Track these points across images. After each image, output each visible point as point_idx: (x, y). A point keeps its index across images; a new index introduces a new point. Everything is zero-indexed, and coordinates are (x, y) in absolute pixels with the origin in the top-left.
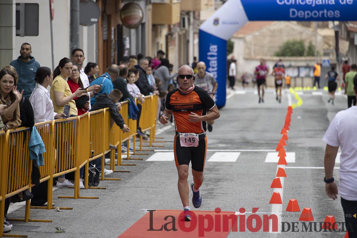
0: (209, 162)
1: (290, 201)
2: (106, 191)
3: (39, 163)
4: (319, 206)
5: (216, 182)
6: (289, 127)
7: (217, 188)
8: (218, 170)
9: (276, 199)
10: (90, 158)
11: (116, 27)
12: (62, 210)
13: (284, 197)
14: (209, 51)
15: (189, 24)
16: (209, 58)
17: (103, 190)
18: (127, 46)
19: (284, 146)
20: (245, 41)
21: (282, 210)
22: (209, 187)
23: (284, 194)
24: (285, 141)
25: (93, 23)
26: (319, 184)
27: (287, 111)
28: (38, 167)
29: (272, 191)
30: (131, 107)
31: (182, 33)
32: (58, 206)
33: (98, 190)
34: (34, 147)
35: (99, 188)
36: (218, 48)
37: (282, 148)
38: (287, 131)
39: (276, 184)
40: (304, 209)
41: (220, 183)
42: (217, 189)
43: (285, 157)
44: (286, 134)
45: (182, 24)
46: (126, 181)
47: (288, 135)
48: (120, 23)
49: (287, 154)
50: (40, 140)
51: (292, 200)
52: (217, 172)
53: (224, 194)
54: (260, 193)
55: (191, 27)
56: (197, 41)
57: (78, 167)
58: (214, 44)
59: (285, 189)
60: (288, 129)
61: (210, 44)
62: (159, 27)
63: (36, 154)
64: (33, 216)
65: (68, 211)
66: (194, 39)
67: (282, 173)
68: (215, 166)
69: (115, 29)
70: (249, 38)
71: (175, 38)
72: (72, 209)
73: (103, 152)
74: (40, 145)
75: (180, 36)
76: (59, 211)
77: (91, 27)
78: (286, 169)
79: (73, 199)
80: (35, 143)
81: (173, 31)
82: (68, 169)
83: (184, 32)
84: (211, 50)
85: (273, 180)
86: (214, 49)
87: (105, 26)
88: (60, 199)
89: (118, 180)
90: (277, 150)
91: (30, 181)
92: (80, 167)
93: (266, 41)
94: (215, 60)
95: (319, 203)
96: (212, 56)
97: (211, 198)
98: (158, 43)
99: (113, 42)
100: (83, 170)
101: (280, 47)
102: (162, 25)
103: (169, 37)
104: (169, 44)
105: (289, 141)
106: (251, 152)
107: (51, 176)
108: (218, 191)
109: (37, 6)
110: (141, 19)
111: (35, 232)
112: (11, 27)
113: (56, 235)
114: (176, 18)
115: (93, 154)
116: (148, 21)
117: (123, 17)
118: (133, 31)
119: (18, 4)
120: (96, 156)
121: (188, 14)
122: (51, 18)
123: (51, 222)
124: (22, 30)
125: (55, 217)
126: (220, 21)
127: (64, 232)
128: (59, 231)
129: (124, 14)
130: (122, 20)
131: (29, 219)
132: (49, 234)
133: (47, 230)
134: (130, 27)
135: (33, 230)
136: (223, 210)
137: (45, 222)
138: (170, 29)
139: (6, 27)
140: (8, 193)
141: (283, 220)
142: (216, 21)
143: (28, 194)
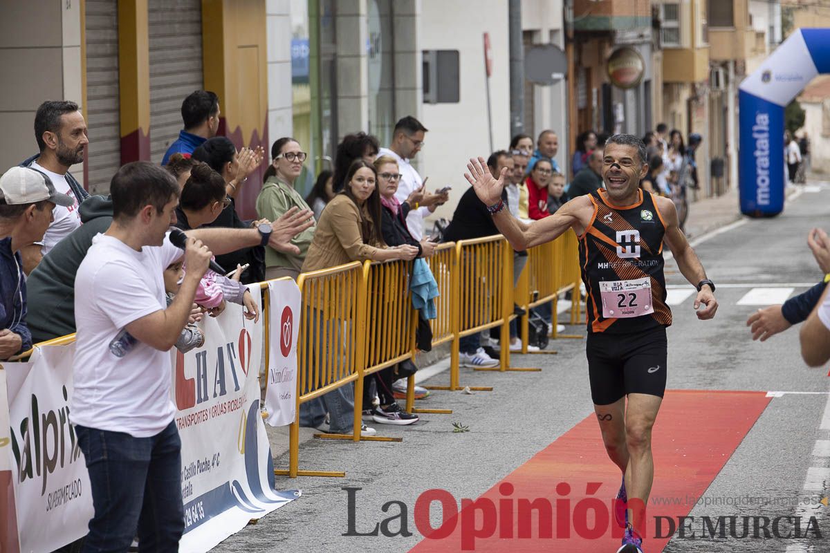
2: (557, 357)
3: (427, 315)
7: (744, 349)
10: (531, 302)
11: (600, 88)
12: (475, 392)
15: (727, 81)
16: (755, 135)
17: (552, 356)
18: (620, 118)
20: (823, 108)
22: (730, 349)
25: (558, 80)
31: (716, 95)
32: (468, 385)
33: (543, 356)
34: (419, 286)
35: (546, 353)
42: (745, 351)
45: (714, 78)
48: (607, 80)
53: (754, 360)
55: (731, 86)
57: (506, 319)
58: (763, 112)
61: (758, 111)
62: (675, 87)
63: (422, 299)
65: (484, 393)
66: (735, 105)
69: (598, 92)
70: (828, 103)
71: (703, 105)
72: (491, 389)
73: (555, 292)
74: (429, 284)
76: (469, 394)
77: (556, 86)
79: (497, 373)
80: (421, 280)
81: (699, 93)
83: (719, 94)
84: (758, 122)
86: (763, 120)
87: (582, 85)
88: (475, 373)
91: (414, 345)
94: (765, 138)
96: (760, 132)
97: (732, 367)
98: (673, 114)
99: (596, 112)
103: (694, 102)
104: (694, 115)
107: (456, 335)
108: (746, 355)
109: (455, 54)
110: (642, 74)
111: (419, 431)
112: (414, 89)
113: (453, 436)
114: (701, 71)
115: (536, 297)
116: (657, 77)
117: (611, 70)
118: (630, 94)
119: (425, 52)
120: (541, 299)
121: (725, 65)
122: (488, 73)
123: (451, 412)
124: (432, 94)
125: (459, 404)
126: (773, 76)
127: (467, 431)
128: (458, 429)
129: (614, 65)
130: (611, 77)
131: (413, 409)
132: (442, 434)
133: (440, 428)
134: (624, 87)
135: (416, 428)
136: (748, 390)
137: (440, 413)
138: (693, 89)
139: (406, 89)
140: (369, 366)
142: (766, 76)
143: (407, 367)
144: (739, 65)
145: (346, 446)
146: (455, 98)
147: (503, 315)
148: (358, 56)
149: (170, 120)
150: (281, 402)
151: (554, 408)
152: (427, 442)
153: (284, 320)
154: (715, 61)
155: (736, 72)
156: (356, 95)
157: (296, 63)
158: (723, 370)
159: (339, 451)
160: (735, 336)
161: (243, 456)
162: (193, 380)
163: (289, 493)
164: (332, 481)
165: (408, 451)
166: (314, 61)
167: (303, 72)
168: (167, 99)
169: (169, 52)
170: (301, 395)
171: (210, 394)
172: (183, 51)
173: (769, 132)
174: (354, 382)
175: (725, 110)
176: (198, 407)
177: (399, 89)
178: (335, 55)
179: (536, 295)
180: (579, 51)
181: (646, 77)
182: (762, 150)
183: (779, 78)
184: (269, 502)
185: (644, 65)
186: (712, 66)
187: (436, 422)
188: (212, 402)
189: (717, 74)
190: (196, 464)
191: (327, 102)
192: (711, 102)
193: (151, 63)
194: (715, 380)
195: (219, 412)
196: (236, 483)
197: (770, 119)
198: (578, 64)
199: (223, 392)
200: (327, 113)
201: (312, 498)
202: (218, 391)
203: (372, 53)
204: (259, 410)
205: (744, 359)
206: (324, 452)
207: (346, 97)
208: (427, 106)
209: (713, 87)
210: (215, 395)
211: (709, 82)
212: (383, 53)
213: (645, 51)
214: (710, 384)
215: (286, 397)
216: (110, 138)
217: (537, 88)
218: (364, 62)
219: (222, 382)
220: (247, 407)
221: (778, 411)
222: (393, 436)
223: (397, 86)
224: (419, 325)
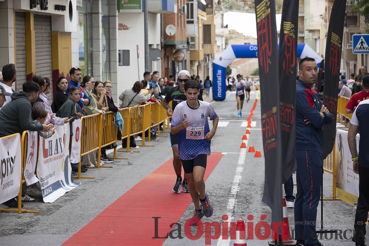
2: (159, 142)
3: (120, 129)
6: (255, 109)
9: (243, 146)
11: (171, 62)
12: (134, 153)
13: (248, 144)
14: (217, 73)
15: (209, 60)
19: (251, 119)
20: (237, 68)
21: (246, 151)
24: (252, 116)
25: (159, 59)
27: (255, 101)
29: (242, 142)
33: (155, 142)
37: (250, 119)
38: (254, 111)
39: (245, 138)
40: (257, 152)
41: (216, 138)
43: (251, 124)
44: (252, 112)
45: (205, 60)
47: (253, 113)
48: (174, 60)
49: (252, 122)
50: (121, 117)
51: (251, 146)
54: (236, 142)
55: (210, 62)
57: (144, 131)
58: (220, 70)
59: (249, 140)
60: (254, 110)
61: (218, 70)
62: (194, 62)
63: (119, 125)
65: (137, 153)
67: (248, 132)
69: (171, 63)
70: (239, 67)
71: (202, 67)
72: (139, 152)
73: (158, 123)
74: (121, 120)
76: (132, 153)
77: (158, 61)
78: (251, 130)
81: (201, 64)
82: (138, 132)
83: (206, 64)
84: (218, 72)
85: (243, 136)
86: (220, 72)
87: (166, 61)
89: (167, 136)
90: (247, 120)
91: (116, 138)
92: (145, 130)
93: (247, 68)
96: (219, 75)
98: (193, 70)
99: (170, 69)
101: (254, 71)
103: (199, 66)
104: (199, 70)
105: (254, 116)
106: (234, 122)
108: (215, 142)
109: (128, 51)
110: (184, 58)
112: (116, 61)
113: (128, 166)
114: (201, 57)
116: (188, 59)
117: (175, 57)
118: (180, 64)
119: (119, 50)
121: (208, 55)
122: (138, 57)
123: (127, 159)
124: (121, 63)
126: (223, 59)
127: (132, 164)
128: (129, 164)
129: (175, 55)
130: (174, 58)
131: (116, 158)
132: (124, 166)
133: (124, 164)
134: (178, 62)
135: (117, 164)
136: (216, 152)
137: (124, 159)
138: (199, 62)
139: (114, 61)
140: (103, 145)
141: (246, 157)
142: (221, 59)
143: (115, 145)
144: (213, 55)
146: (128, 64)
147: (143, 129)
148: (99, 51)
149: (42, 70)
150: (76, 156)
151: (158, 158)
153: (77, 131)
154: (206, 54)
155: (211, 58)
156: (98, 63)
157: (80, 53)
159: (93, 171)
161: (63, 173)
162: (47, 149)
163: (78, 184)
164: (91, 180)
165: (114, 170)
166: (86, 53)
167: (82, 56)
168: (41, 64)
169: (41, 49)
170: (82, 154)
171: (53, 153)
172: (46, 49)
173: (222, 75)
174: (98, 150)
175: (208, 69)
176: (49, 157)
177: (111, 62)
178: (92, 51)
180: (165, 51)
181: (185, 59)
182: (219, 81)
183: (224, 59)
184: (71, 187)
185: (185, 55)
186: (204, 56)
187: (123, 162)
188: (53, 156)
189: (206, 58)
190: (49, 175)
191: (90, 65)
192: (204, 66)
193: (36, 53)
195: (56, 159)
196: (61, 181)
197: (222, 71)
198: (165, 54)
199: (58, 153)
200: (90, 68)
201: (85, 185)
202: (56, 152)
203: (103, 51)
204: (69, 158)
207: (95, 64)
208: (120, 66)
209: (205, 62)
210: (55, 154)
211: (203, 60)
212: (107, 51)
213: (185, 51)
215: (77, 154)
216: (23, 75)
217: (153, 61)
218: (101, 53)
219: (57, 150)
220: (65, 157)
221: (226, 158)
222: (110, 166)
223: (111, 61)
224: (118, 132)
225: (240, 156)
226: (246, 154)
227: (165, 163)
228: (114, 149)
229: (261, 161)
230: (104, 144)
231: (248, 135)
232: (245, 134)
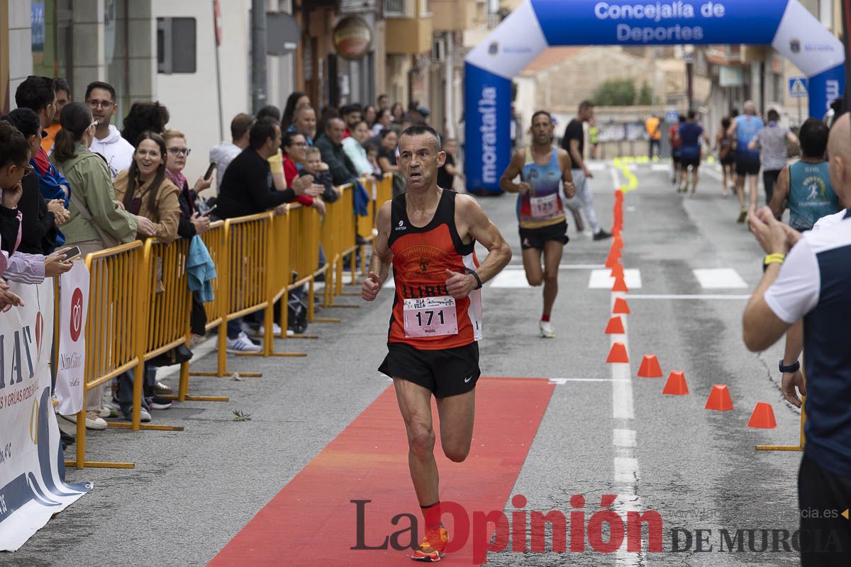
0: (494, 289)
1: (645, 360)
2: (319, 341)
3: (204, 297)
4: (695, 367)
5: (508, 324)
7: (511, 334)
8: (510, 302)
9: (618, 355)
10: (290, 284)
11: (326, 58)
12: (244, 378)
13: (632, 350)
14: (481, 98)
15: (446, 53)
16: (482, 110)
17: (313, 340)
18: (345, 90)
21: (629, 374)
22: (497, 333)
23: (630, 344)
25: (288, 51)
26: (688, 325)
28: (202, 304)
29: (609, 340)
30: (358, 194)
31: (435, 68)
32: (236, 370)
33: (304, 340)
34: (196, 267)
35: (306, 338)
36: (497, 92)
37: (617, 262)
39: (615, 327)
40: (673, 375)
41: (515, 326)
42: (512, 336)
43: (624, 278)
45: (435, 50)
46: (354, 323)
48: (333, 51)
49: (627, 272)
50: (205, 255)
51: (647, 357)
52: (509, 306)
53: (523, 345)
54: (586, 342)
55: (450, 58)
56: (458, 82)
57: (270, 301)
58: (489, 86)
59: (630, 334)
61: (484, 86)
62: (397, 58)
63: (199, 281)
64: (194, 390)
65: (254, 380)
66: (454, 78)
67: (622, 306)
68: (506, 295)
69: (324, 63)
72: (260, 376)
73: (312, 273)
74: (205, 264)
75: (431, 73)
76: (238, 380)
77: (286, 57)
78: (628, 299)
79: (261, 358)
80: (197, 261)
81: (419, 64)
82: (253, 305)
83: (439, 65)
84: (484, 95)
85: (608, 320)
86: (489, 94)
87: (308, 56)
88: (239, 358)
89: (339, 321)
90: (608, 266)
91: (189, 329)
92: (274, 300)
93: (571, 82)
94: (491, 113)
95: (693, 360)
96: (487, 106)
97: (504, 353)
98: (395, 87)
99: (322, 84)
100: (278, 306)
101: (595, 91)
102: (401, 55)
103: (414, 75)
104: (414, 86)
107: (224, 318)
108: (514, 340)
109: (191, 22)
110: (369, 44)
111: (197, 419)
112: (149, 58)
113: (235, 426)
114: (426, 42)
115: (294, 278)
116: (380, 48)
117: (337, 41)
118: (354, 65)
119: (160, 19)
120: (299, 280)
121: (444, 35)
122: (217, 43)
123: (227, 400)
124: (167, 64)
125: (232, 391)
126: (500, 49)
127: (249, 419)
128: (240, 417)
129: (339, 36)
130: (336, 47)
131: (186, 396)
132: (223, 423)
133: (219, 417)
134: (349, 58)
135: (194, 417)
136: (527, 377)
137: (215, 400)
138: (414, 61)
139: (140, 58)
140: (148, 351)
141: (634, 393)
142: (493, 48)
143: (184, 352)
144: (457, 35)
145: (125, 436)
146: (191, 68)
147: (268, 297)
148: (96, 23)
150: (71, 390)
151: (331, 396)
152: (210, 432)
153: (74, 302)
156: (93, 64)
157: (35, 30)
158: (494, 356)
159: (120, 441)
160: (497, 320)
161: (36, 447)
163: (82, 486)
164: (123, 473)
165: (193, 440)
166: (51, 29)
167: (41, 38)
170: (88, 382)
173: (497, 105)
174: (134, 369)
177: (133, 58)
178: (71, 22)
179: (295, 276)
180: (306, 19)
181: (372, 48)
182: (489, 125)
183: (506, 50)
185: (372, 35)
186: (433, 39)
187: (213, 411)
188: (8, 390)
194: (490, 366)
195: (15, 399)
196: (31, 475)
197: (496, 91)
199: (20, 379)
201: (106, 490)
203: (107, 21)
205: (514, 344)
206: (105, 442)
207: (82, 67)
208: (161, 76)
209: (433, 58)
210: (12, 382)
211: (430, 53)
212: (117, 20)
214: (487, 370)
215: (74, 384)
218: (101, 29)
221: (565, 399)
222: (173, 425)
223: (130, 55)
224: (194, 308)
225: (614, 389)
226: (634, 385)
227: (362, 414)
228: (178, 366)
229: (692, 407)
230: (153, 349)
231: (623, 317)
232: (614, 316)
